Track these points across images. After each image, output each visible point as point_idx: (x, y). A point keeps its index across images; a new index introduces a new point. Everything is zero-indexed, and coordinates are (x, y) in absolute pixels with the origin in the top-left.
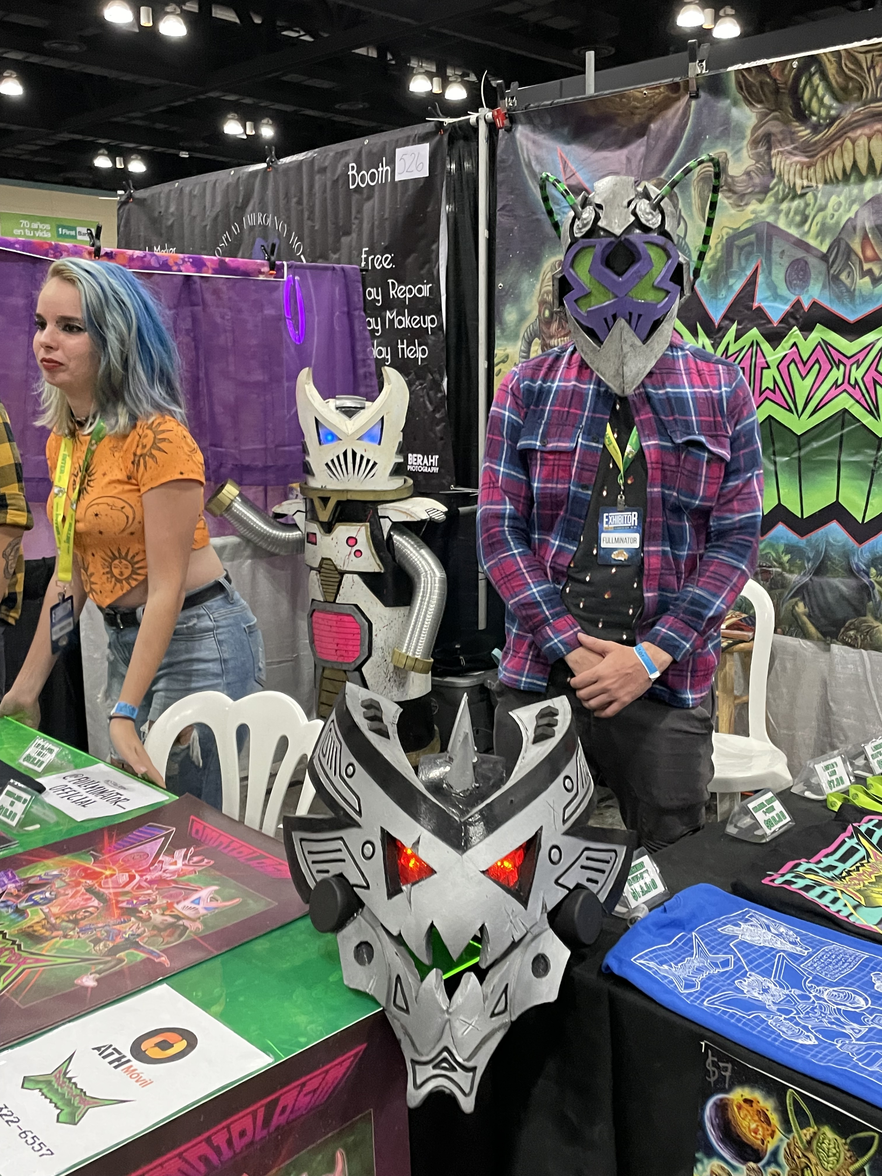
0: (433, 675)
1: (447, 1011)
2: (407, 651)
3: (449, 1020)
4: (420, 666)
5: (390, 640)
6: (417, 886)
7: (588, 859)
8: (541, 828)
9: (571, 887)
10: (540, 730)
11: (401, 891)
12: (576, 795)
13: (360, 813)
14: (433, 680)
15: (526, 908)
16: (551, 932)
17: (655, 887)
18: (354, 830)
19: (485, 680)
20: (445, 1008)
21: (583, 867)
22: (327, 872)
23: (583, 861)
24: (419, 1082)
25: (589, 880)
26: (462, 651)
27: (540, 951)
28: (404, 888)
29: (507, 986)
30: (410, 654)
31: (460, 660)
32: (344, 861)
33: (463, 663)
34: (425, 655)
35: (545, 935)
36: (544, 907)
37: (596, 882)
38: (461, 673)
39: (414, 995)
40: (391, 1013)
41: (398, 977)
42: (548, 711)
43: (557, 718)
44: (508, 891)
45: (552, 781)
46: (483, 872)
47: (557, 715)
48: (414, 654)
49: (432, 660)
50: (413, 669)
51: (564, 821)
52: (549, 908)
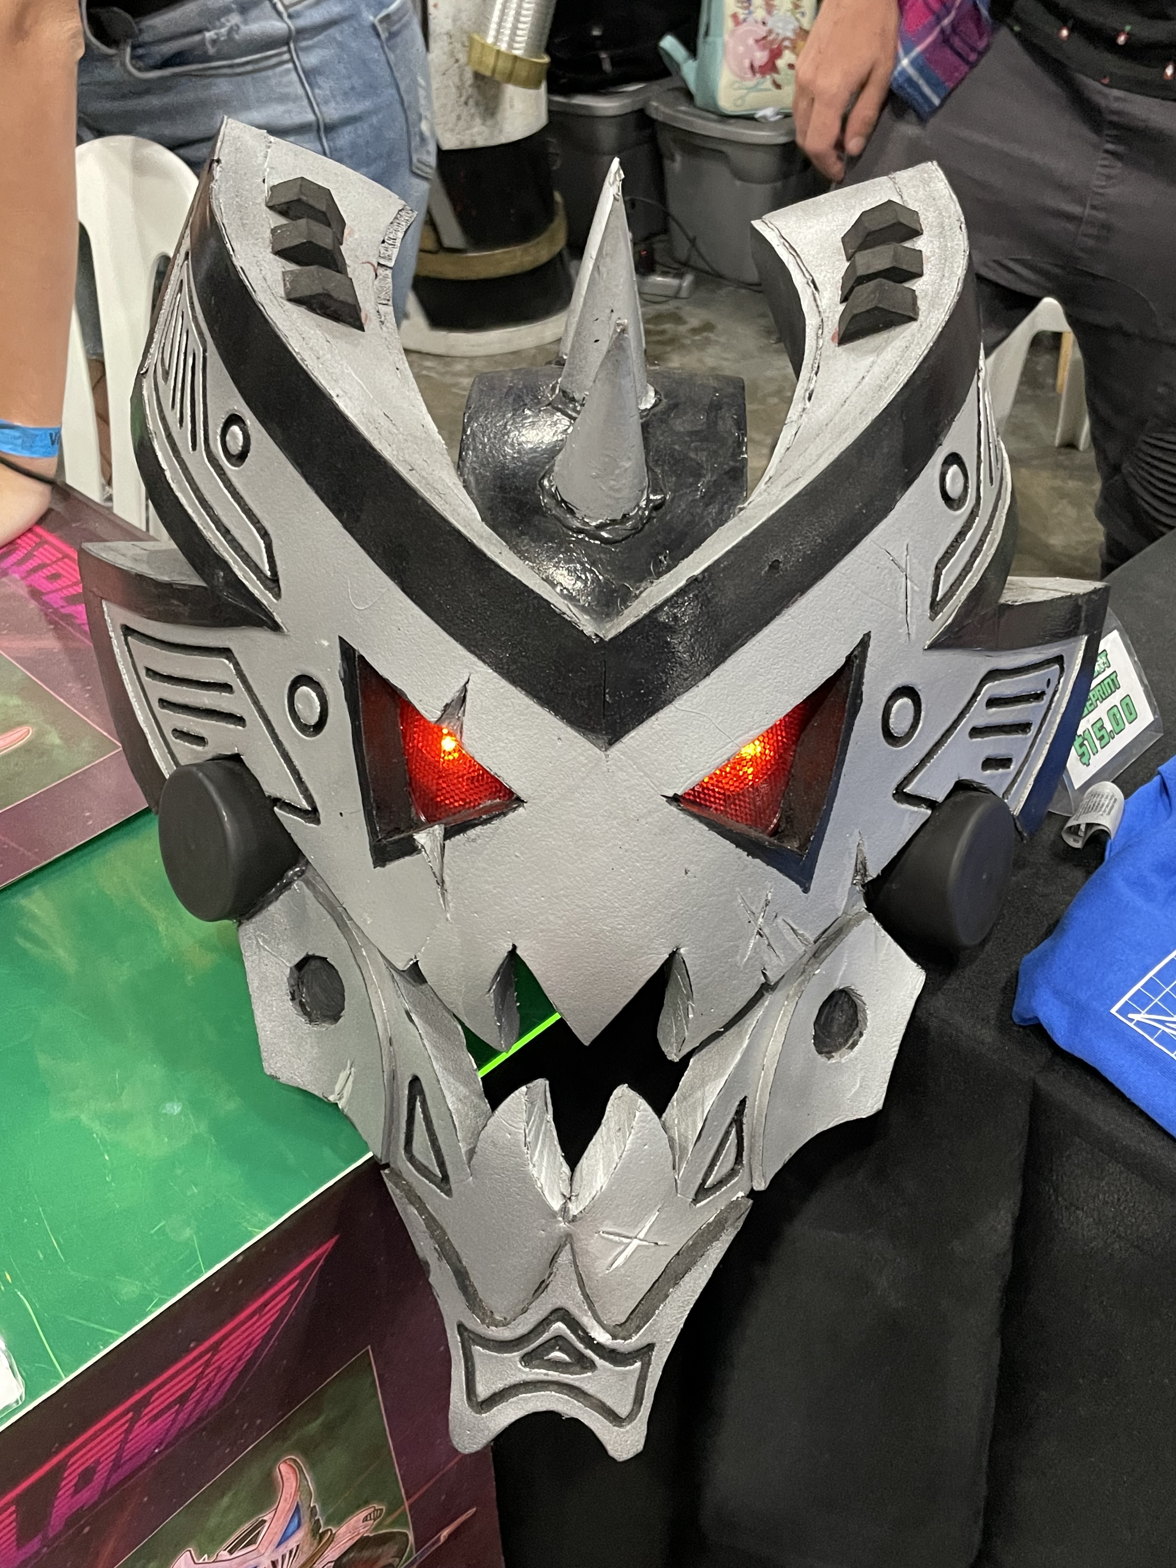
0: (550, 91)
1: (565, 1209)
2: (497, 38)
3: (568, 1238)
4: (522, 71)
5: (464, 16)
6: (459, 838)
7: (992, 702)
8: (864, 643)
9: (940, 796)
10: (866, 295)
11: (411, 848)
12: (973, 514)
13: (273, 582)
14: (550, 102)
15: (806, 890)
16: (871, 923)
17: (1132, 715)
18: (261, 636)
19: (647, 101)
20: (556, 1204)
21: (976, 732)
22: (200, 740)
23: (981, 716)
24: (483, 1391)
25: (990, 763)
26: (604, 42)
27: (837, 985)
28: (421, 838)
29: (743, 1102)
30: (503, 47)
31: (599, 61)
32: (240, 720)
33: (607, 66)
34: (533, 49)
35: (854, 935)
36: (861, 868)
37: (1005, 762)
38: (600, 88)
39: (464, 1148)
40: (397, 1175)
41: (415, 1080)
42: (888, 219)
43: (919, 244)
44: (752, 848)
45: (908, 482)
46: (675, 799)
47: (916, 233)
48: (510, 47)
49: (546, 59)
50: (510, 78)
51: (935, 607)
52: (873, 872)
